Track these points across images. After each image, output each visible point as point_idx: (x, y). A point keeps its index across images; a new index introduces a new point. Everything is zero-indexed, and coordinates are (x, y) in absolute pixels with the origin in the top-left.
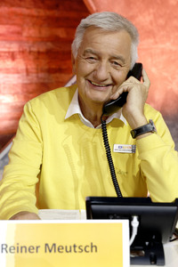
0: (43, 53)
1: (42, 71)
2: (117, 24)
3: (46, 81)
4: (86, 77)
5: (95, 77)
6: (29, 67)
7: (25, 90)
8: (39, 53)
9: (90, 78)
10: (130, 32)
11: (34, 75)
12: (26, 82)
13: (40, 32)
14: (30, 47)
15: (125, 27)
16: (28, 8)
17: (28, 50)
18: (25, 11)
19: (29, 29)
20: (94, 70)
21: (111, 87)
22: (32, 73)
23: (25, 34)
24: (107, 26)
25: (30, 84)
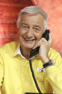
0: (12, 24)
1: (11, 32)
2: (36, 11)
3: (13, 37)
4: (22, 36)
5: (27, 36)
6: (5, 31)
7: (3, 41)
8: (10, 24)
9: (24, 36)
10: (43, 15)
11: (8, 34)
12: (4, 37)
13: (11, 14)
14: (6, 21)
15: (40, 13)
16: (5, 3)
17: (5, 22)
18: (4, 4)
19: (6, 13)
20: (26, 33)
21: (34, 41)
22: (7, 33)
23: (4, 15)
24: (31, 12)
25: (6, 38)
